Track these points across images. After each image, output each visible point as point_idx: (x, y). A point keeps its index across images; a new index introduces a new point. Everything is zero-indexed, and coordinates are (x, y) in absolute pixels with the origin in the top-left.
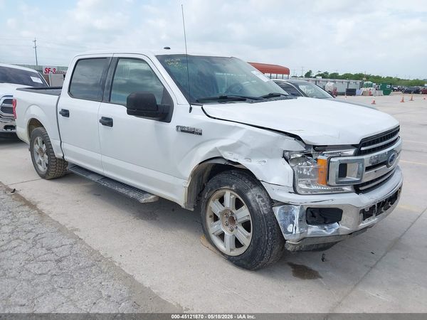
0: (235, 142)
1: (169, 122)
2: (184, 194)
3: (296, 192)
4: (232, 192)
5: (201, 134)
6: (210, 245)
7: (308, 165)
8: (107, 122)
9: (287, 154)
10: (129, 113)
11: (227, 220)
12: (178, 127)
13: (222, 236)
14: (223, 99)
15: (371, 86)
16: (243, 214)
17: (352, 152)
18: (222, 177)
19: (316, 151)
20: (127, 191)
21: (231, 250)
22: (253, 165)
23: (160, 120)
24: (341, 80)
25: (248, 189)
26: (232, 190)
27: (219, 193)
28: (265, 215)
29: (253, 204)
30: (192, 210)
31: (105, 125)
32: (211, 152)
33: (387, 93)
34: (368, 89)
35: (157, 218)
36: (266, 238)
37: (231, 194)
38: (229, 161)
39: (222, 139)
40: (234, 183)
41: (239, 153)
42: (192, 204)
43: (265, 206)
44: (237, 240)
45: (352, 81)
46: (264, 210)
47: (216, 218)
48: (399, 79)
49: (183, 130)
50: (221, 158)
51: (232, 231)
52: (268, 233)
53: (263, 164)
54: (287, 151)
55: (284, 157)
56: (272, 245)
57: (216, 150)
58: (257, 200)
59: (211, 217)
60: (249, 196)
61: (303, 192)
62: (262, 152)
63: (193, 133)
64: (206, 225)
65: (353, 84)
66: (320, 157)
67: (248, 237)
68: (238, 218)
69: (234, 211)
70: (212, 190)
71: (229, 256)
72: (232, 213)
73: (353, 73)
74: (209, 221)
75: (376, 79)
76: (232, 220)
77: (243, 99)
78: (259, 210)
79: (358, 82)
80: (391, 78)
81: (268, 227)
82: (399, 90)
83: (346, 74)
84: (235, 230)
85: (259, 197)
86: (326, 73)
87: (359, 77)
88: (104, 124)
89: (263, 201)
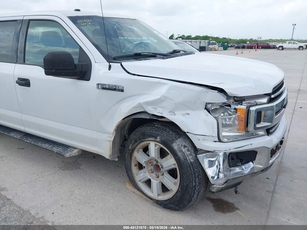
0: (159, 97)
1: (89, 80)
2: (109, 147)
3: (220, 141)
4: (156, 143)
5: (122, 91)
6: (136, 191)
7: (230, 115)
8: (24, 82)
9: (209, 106)
10: (47, 73)
11: (152, 167)
12: (98, 84)
13: (148, 183)
14: (138, 56)
15: (215, 44)
16: (169, 162)
17: (265, 100)
18: (146, 129)
19: (235, 101)
20: (51, 146)
21: (159, 195)
22: (178, 119)
23: (78, 79)
24: (195, 40)
25: (173, 140)
26: (157, 142)
27: (143, 144)
28: (191, 163)
29: (180, 154)
30: (117, 160)
31: (23, 85)
32: (134, 108)
33: (225, 48)
34: (214, 46)
35: (81, 167)
36: (194, 184)
37: (156, 145)
38: (153, 115)
39: (145, 94)
40: (158, 135)
41: (163, 108)
42: (116, 155)
43: (191, 154)
44: (163, 186)
45: (202, 41)
46: (191, 159)
47: (140, 167)
48: (230, 39)
49: (104, 88)
50: (145, 112)
51: (158, 177)
52: (196, 179)
53: (187, 116)
54: (210, 103)
55: (206, 109)
56: (199, 189)
57: (140, 105)
58: (183, 150)
59: (136, 165)
60: (175, 146)
61: (226, 140)
62: (186, 106)
63: (115, 90)
64: (132, 174)
65: (204, 43)
66: (239, 107)
67: (175, 184)
68: (164, 166)
69: (160, 160)
70: (136, 141)
71: (157, 200)
72: (157, 162)
73: (201, 36)
74: (134, 169)
75: (217, 39)
76: (157, 168)
77: (154, 56)
78: (185, 159)
79: (207, 41)
80: (226, 38)
81: (195, 174)
82: (231, 46)
83: (197, 36)
84: (161, 177)
85: (185, 147)
86: (184, 36)
87: (206, 38)
88: (20, 84)
89: (188, 150)
